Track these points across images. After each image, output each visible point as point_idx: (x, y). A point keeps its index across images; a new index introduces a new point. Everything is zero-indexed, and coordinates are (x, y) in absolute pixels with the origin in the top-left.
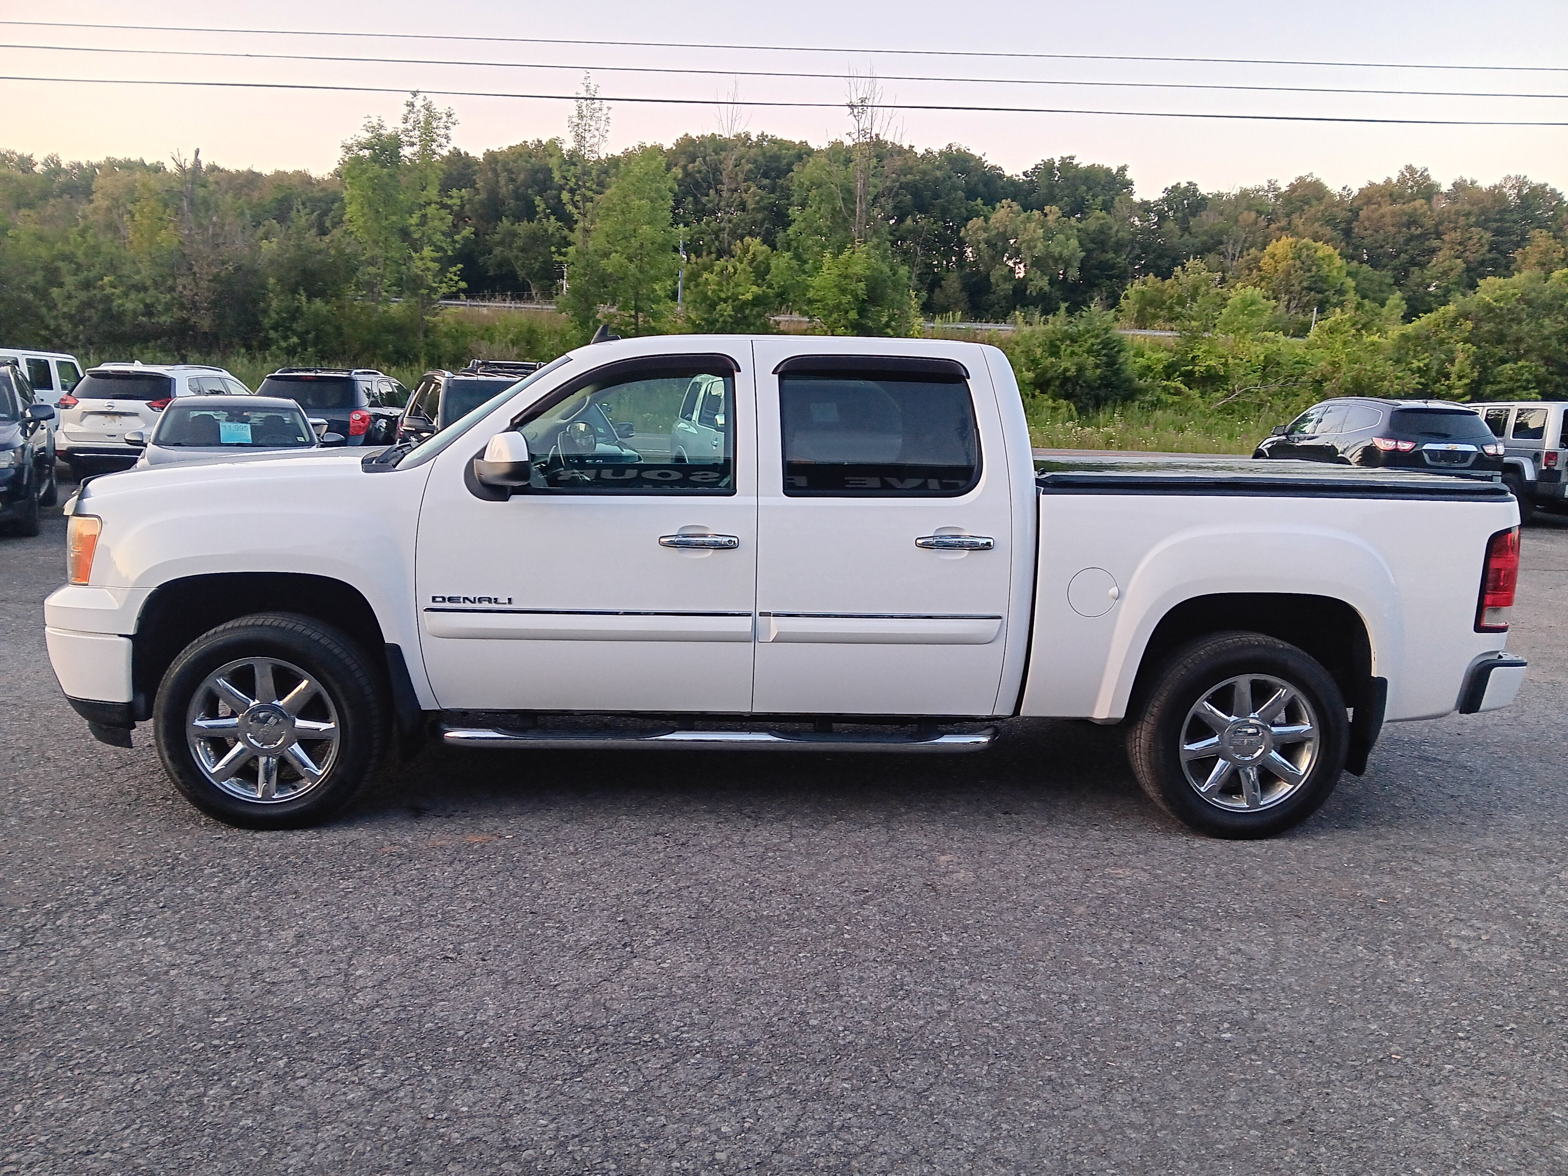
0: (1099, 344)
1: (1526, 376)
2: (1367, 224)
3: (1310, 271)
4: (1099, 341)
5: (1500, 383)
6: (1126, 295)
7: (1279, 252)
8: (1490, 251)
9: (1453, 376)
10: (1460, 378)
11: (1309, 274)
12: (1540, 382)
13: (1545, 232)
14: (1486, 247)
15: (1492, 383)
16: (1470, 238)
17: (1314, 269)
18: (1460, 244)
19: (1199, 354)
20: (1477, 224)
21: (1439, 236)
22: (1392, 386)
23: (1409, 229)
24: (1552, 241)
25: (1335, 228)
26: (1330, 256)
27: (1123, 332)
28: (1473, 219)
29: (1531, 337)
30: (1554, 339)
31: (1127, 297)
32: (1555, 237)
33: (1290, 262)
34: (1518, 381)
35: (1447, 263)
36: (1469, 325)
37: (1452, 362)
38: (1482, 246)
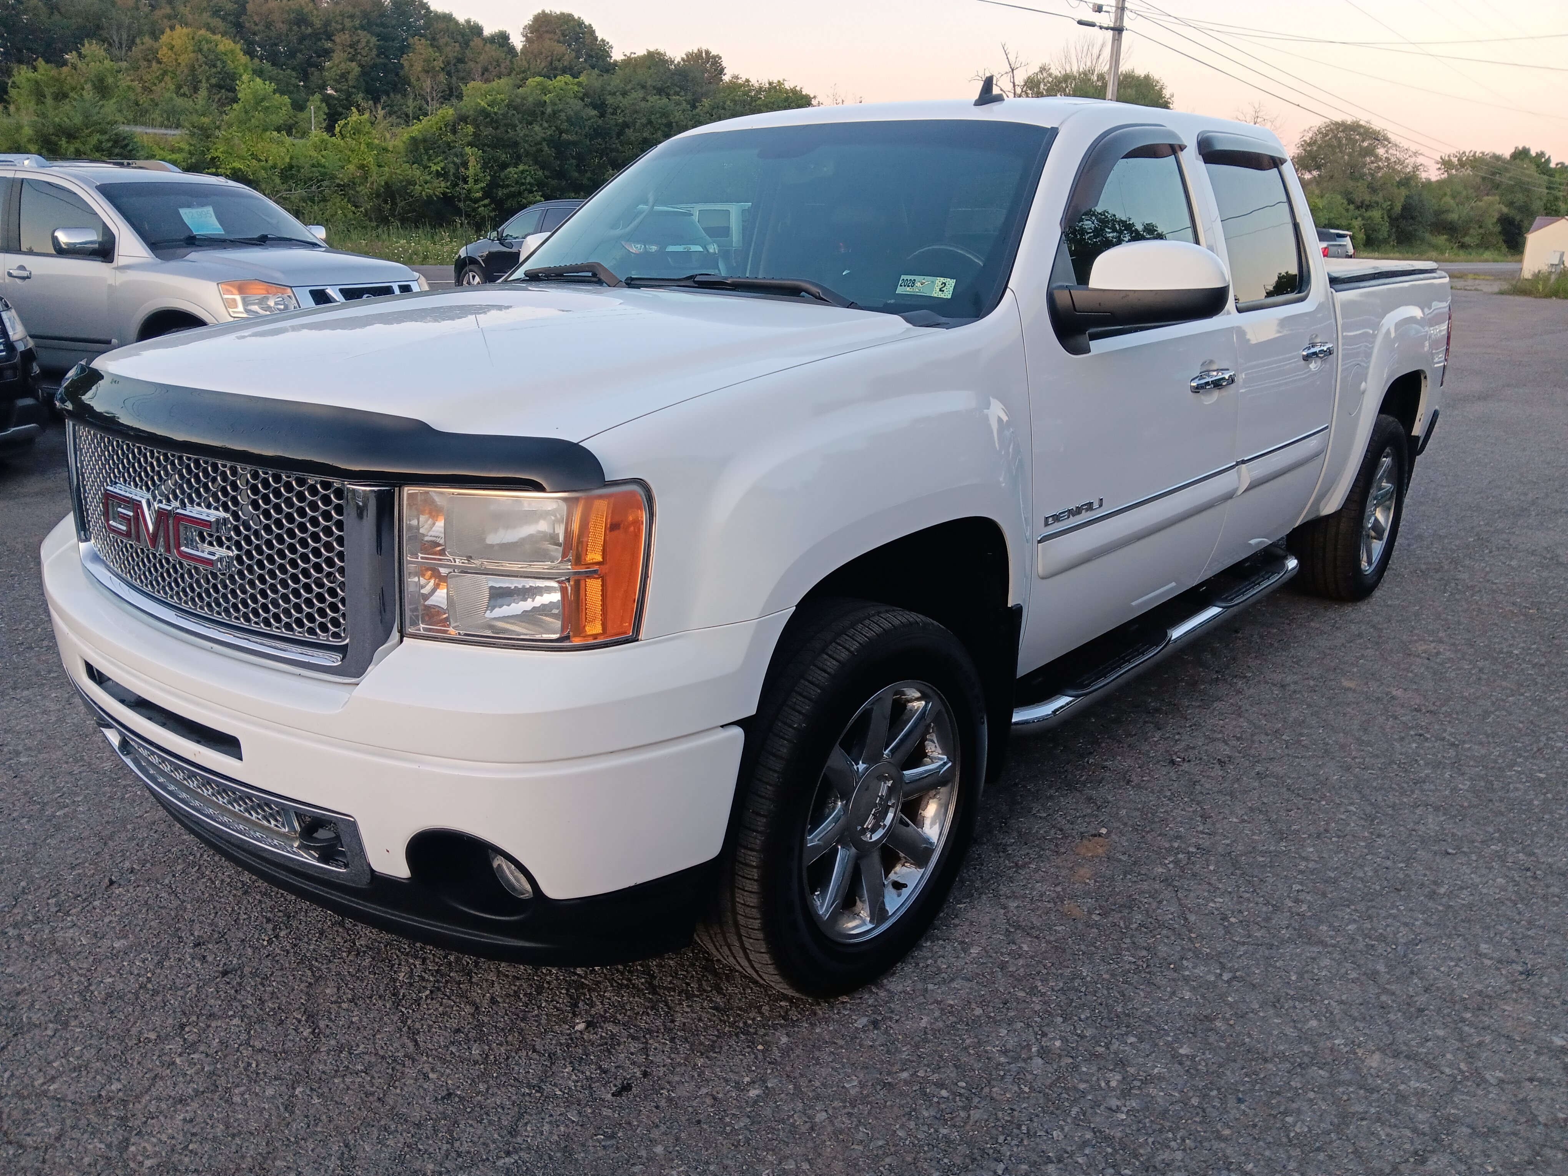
0: (108, 141)
1: (529, 179)
2: (256, 19)
3: (215, 66)
4: (107, 137)
5: (508, 186)
6: (14, 83)
7: (178, 43)
8: (378, 56)
9: (471, 181)
10: (476, 181)
11: (214, 70)
12: (541, 185)
13: (423, 41)
14: (374, 52)
15: (503, 187)
16: (358, 41)
17: (219, 63)
18: (351, 46)
19: (216, 154)
20: (362, 28)
21: (329, 38)
22: (423, 190)
23: (299, 27)
24: (430, 50)
25: (224, 19)
26: (232, 52)
27: (127, 128)
28: (357, 23)
29: (526, 142)
30: (544, 144)
31: (15, 85)
32: (431, 45)
33: (192, 55)
34: (523, 184)
35: (343, 65)
36: (470, 129)
37: (465, 165)
38: (371, 50)
